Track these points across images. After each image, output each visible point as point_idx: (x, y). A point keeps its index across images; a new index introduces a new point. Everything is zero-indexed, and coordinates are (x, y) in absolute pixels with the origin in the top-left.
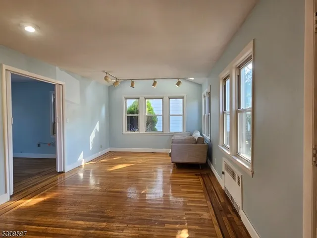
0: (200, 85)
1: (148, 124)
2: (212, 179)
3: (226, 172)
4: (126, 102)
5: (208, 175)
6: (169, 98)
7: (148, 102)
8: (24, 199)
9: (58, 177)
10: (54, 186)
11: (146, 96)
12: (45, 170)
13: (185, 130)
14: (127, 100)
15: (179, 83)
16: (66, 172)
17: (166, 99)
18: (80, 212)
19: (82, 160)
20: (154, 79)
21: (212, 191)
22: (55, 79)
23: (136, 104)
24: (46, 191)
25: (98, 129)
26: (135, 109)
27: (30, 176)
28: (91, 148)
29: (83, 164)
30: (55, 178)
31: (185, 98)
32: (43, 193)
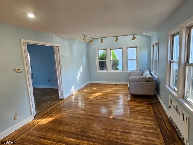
0: (150, 38)
1: (112, 66)
2: (159, 108)
3: (171, 106)
4: (98, 52)
5: (156, 104)
6: (127, 48)
7: (113, 51)
8: (42, 119)
9: (60, 102)
10: (58, 110)
11: (111, 48)
12: (53, 97)
13: (138, 70)
14: (99, 51)
15: (134, 38)
16: (64, 99)
17: (125, 48)
18: (72, 131)
19: (73, 91)
20: (116, 37)
21: (160, 120)
22: (54, 43)
23: (105, 53)
24: (53, 113)
25: (82, 71)
26: (104, 56)
27: (46, 101)
28: (78, 82)
29: (74, 93)
30: (58, 103)
31: (138, 48)
32: (51, 114)
